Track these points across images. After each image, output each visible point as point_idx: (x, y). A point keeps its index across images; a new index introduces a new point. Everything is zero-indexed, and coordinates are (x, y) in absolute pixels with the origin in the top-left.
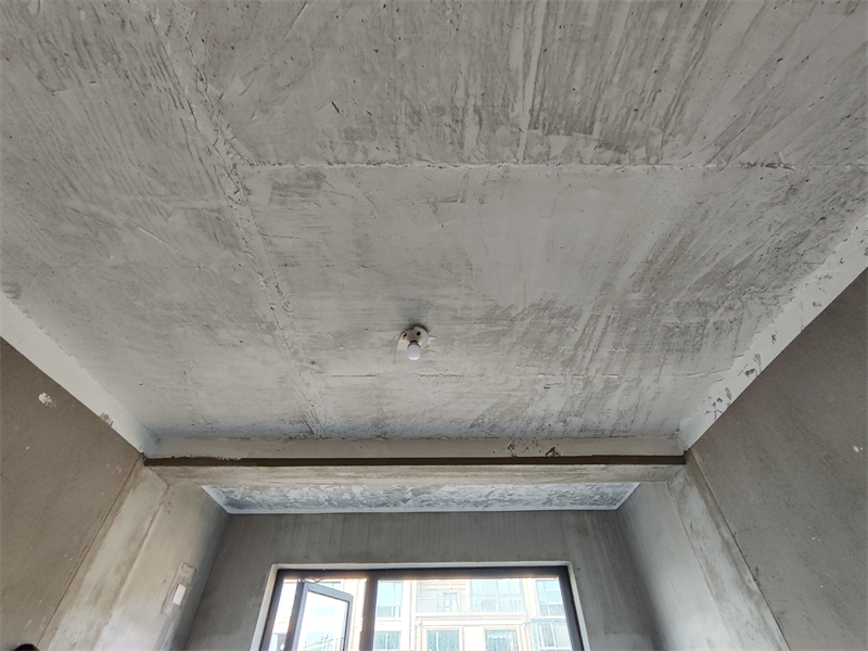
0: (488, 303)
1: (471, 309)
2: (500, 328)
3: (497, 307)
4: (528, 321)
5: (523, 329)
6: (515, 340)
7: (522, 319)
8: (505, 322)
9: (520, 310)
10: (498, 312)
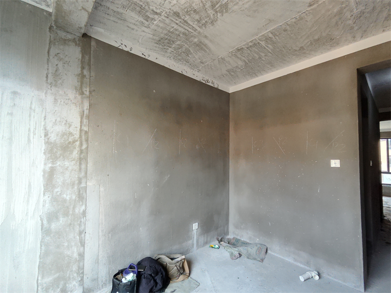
0: (231, 11)
1: (235, 5)
2: (217, 6)
3: (227, 12)
4: (212, 15)
5: (209, 12)
6: (206, 7)
7: (214, 15)
8: (218, 10)
9: (218, 16)
10: (224, 11)
